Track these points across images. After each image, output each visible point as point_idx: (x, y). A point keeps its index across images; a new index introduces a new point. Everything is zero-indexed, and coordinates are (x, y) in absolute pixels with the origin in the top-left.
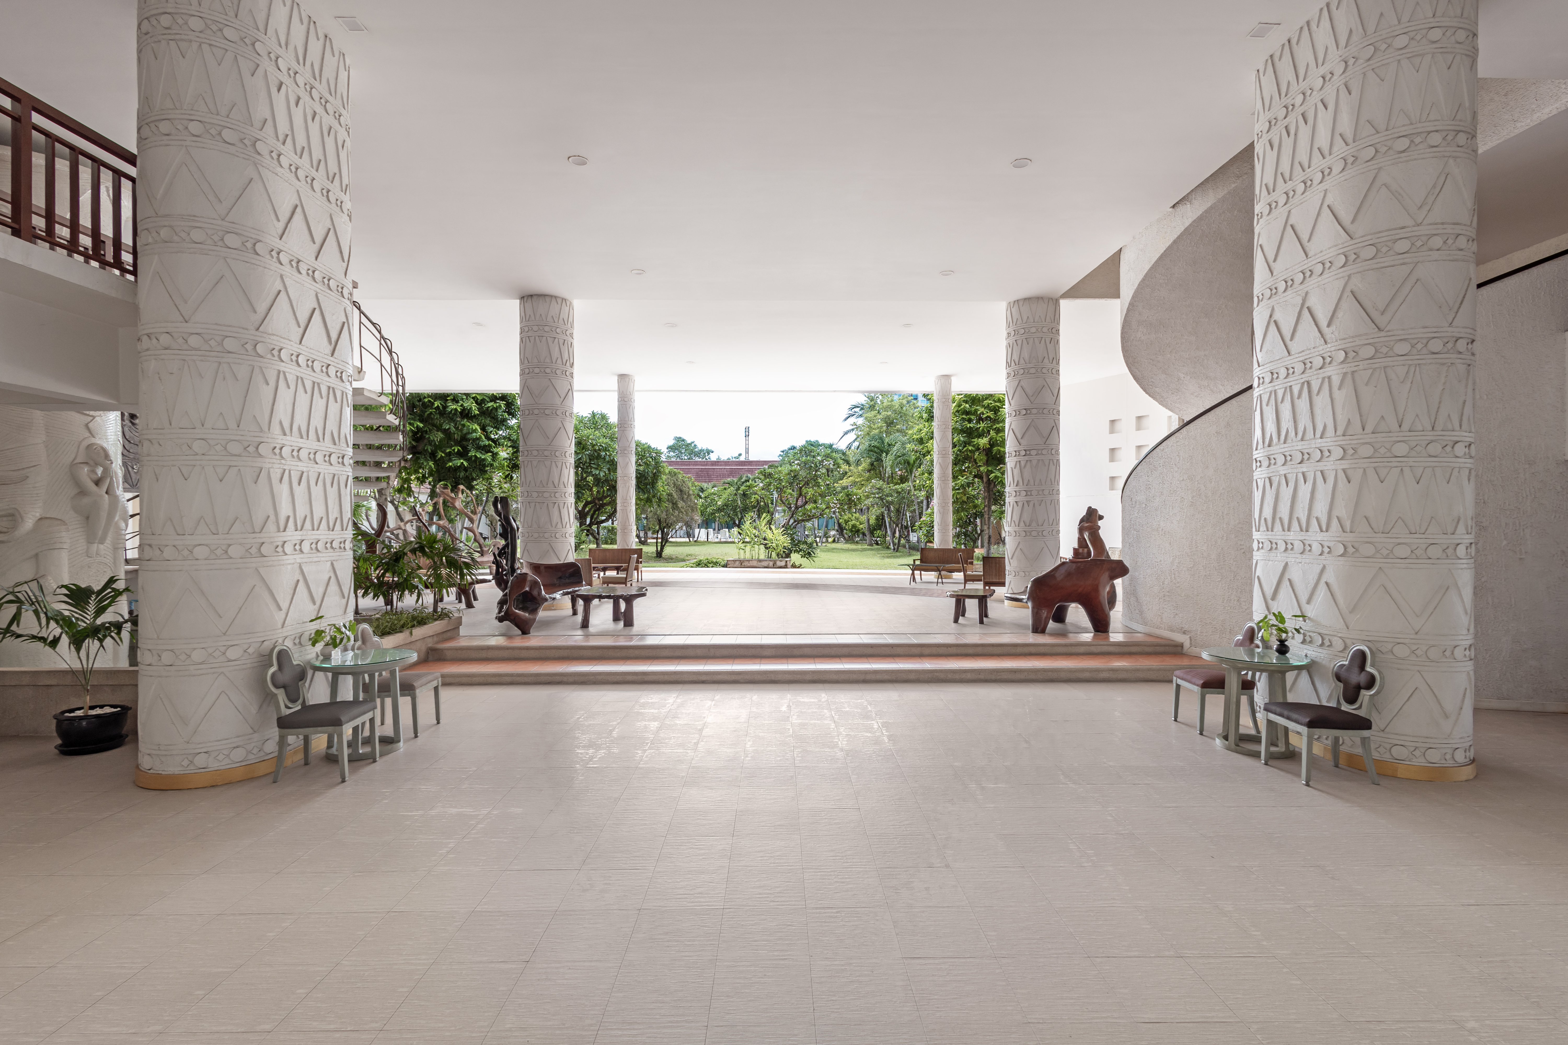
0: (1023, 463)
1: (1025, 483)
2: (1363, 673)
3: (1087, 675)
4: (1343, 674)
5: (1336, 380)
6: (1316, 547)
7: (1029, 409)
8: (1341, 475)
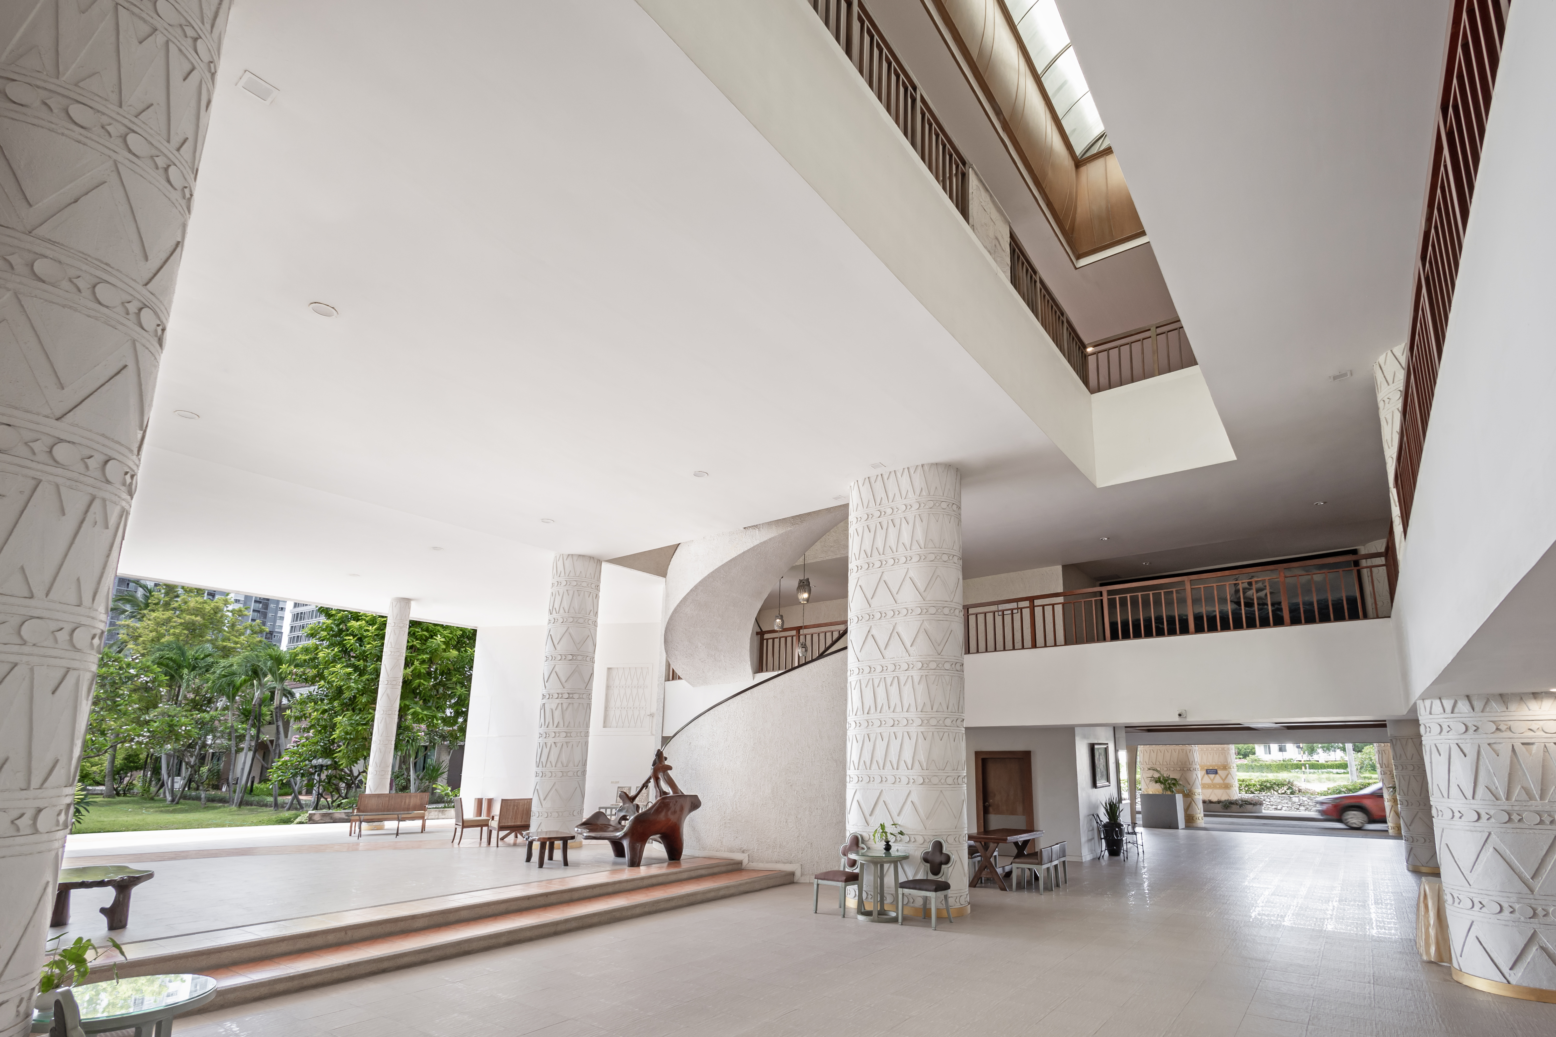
0: (565, 706)
1: (566, 725)
2: (943, 855)
3: (712, 895)
4: (929, 857)
5: (917, 679)
6: (904, 780)
7: (575, 655)
8: (920, 735)
